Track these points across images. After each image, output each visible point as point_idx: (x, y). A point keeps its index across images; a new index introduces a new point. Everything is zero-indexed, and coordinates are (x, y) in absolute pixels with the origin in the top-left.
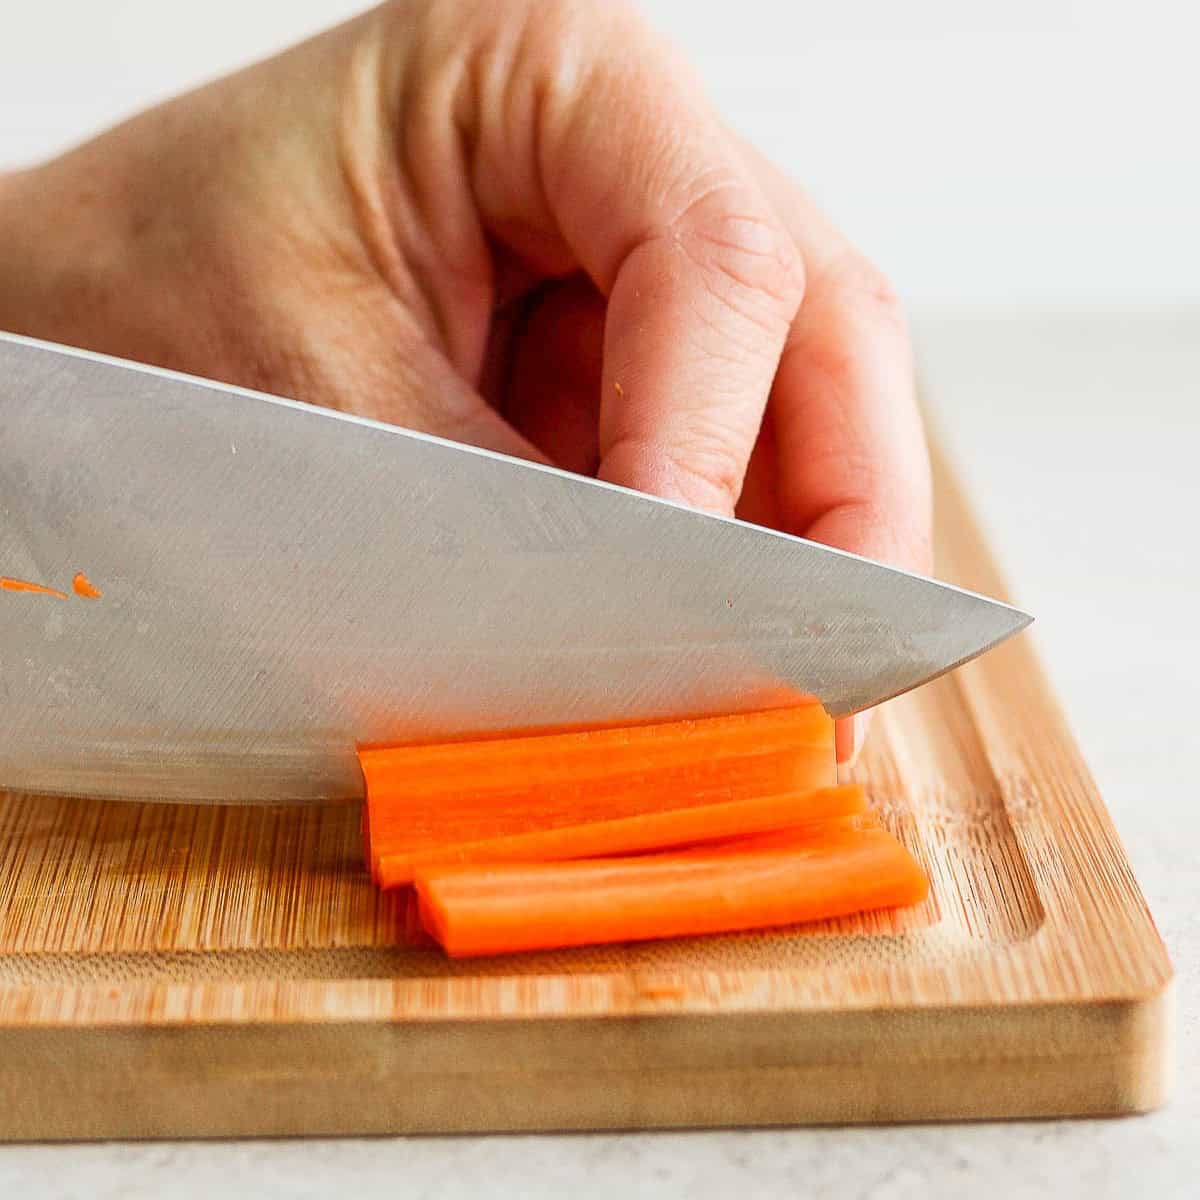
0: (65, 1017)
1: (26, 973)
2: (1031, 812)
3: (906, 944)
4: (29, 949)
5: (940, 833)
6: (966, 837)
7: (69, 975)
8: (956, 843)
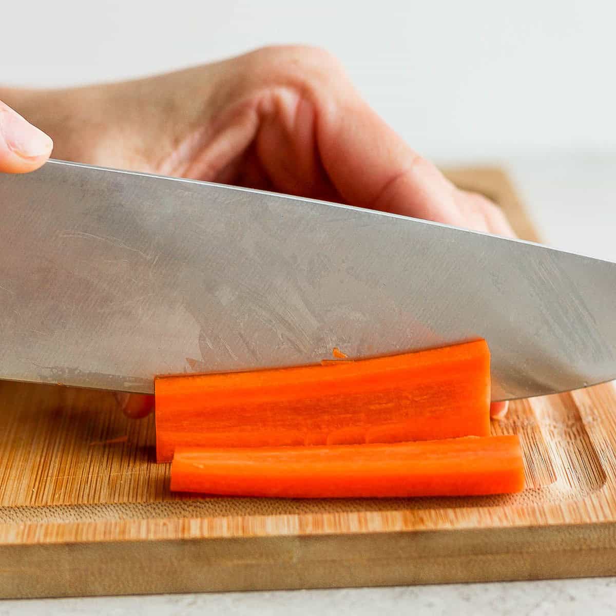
0: (143, 536)
1: (120, 513)
2: (595, 423)
3: (541, 492)
4: (121, 501)
5: (552, 434)
6: (564, 435)
7: (141, 513)
8: (560, 439)
